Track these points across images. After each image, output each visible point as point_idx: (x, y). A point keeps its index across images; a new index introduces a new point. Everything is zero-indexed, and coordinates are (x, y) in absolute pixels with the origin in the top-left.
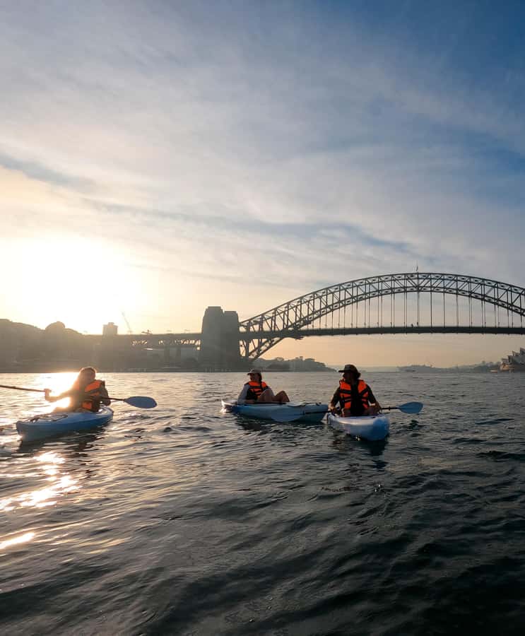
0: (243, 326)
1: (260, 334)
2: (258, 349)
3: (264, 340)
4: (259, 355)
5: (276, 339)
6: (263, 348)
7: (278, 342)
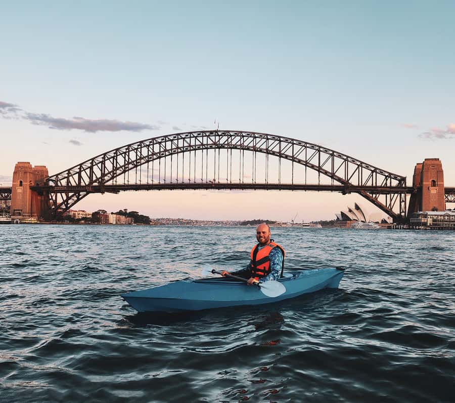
0: (51, 180)
1: (68, 189)
2: (65, 202)
3: (70, 194)
4: (67, 208)
5: (82, 194)
6: (70, 202)
7: (85, 196)
